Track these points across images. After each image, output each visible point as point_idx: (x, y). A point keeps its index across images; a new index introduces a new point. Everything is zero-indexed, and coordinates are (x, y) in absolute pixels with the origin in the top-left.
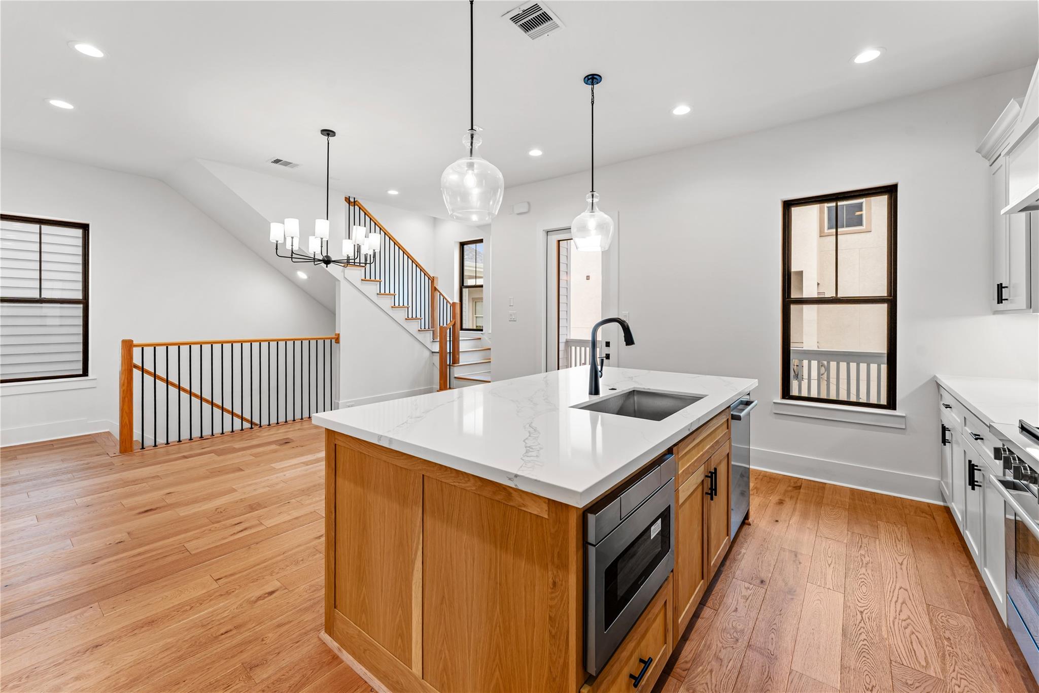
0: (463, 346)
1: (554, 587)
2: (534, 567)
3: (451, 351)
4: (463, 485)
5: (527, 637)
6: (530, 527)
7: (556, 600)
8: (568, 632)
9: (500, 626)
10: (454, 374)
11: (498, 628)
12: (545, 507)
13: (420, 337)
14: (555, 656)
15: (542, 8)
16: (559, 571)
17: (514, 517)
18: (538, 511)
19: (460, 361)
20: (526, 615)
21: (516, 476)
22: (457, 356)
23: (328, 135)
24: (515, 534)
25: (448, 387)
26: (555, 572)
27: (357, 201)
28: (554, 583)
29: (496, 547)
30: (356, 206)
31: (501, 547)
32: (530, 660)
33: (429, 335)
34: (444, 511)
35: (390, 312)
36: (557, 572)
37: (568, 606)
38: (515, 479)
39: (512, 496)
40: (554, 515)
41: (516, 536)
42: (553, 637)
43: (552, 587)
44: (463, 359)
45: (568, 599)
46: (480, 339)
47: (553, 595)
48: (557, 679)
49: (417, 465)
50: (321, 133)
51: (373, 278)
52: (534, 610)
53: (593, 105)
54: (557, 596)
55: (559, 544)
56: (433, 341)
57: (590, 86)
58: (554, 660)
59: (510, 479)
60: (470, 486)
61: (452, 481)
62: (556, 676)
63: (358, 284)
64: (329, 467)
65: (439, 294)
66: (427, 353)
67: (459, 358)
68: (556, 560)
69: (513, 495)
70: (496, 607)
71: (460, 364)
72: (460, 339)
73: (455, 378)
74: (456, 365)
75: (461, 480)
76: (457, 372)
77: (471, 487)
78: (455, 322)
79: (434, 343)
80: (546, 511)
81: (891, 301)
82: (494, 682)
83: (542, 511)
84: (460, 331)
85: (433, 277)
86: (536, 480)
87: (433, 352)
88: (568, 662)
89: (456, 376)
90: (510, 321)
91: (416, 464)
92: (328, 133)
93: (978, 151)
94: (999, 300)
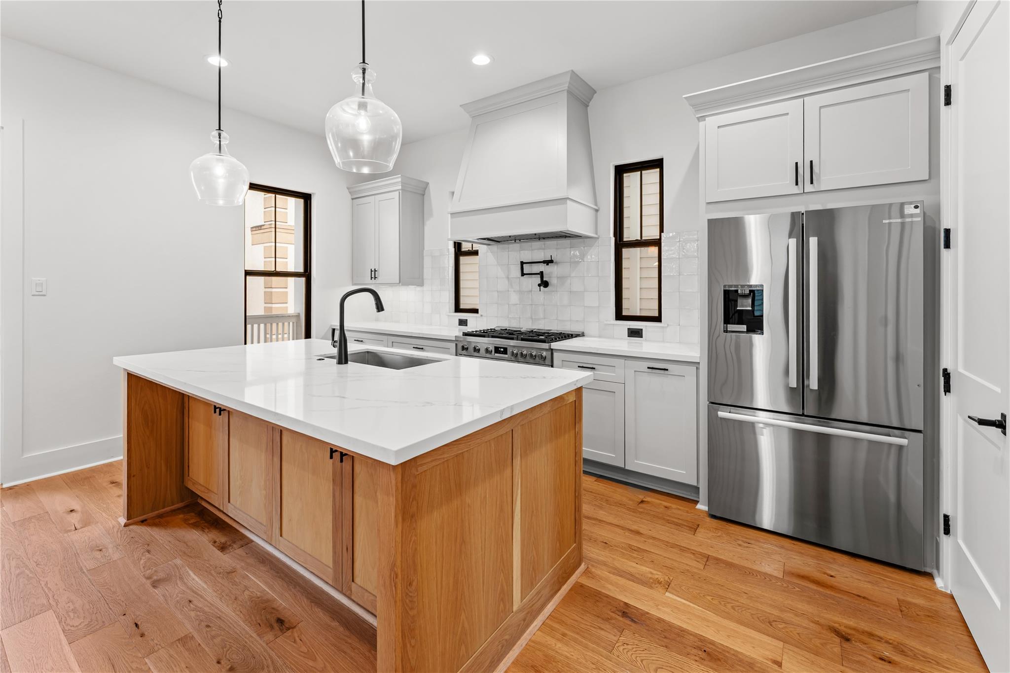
81: (307, 275)
93: (348, 188)
94: (371, 278)
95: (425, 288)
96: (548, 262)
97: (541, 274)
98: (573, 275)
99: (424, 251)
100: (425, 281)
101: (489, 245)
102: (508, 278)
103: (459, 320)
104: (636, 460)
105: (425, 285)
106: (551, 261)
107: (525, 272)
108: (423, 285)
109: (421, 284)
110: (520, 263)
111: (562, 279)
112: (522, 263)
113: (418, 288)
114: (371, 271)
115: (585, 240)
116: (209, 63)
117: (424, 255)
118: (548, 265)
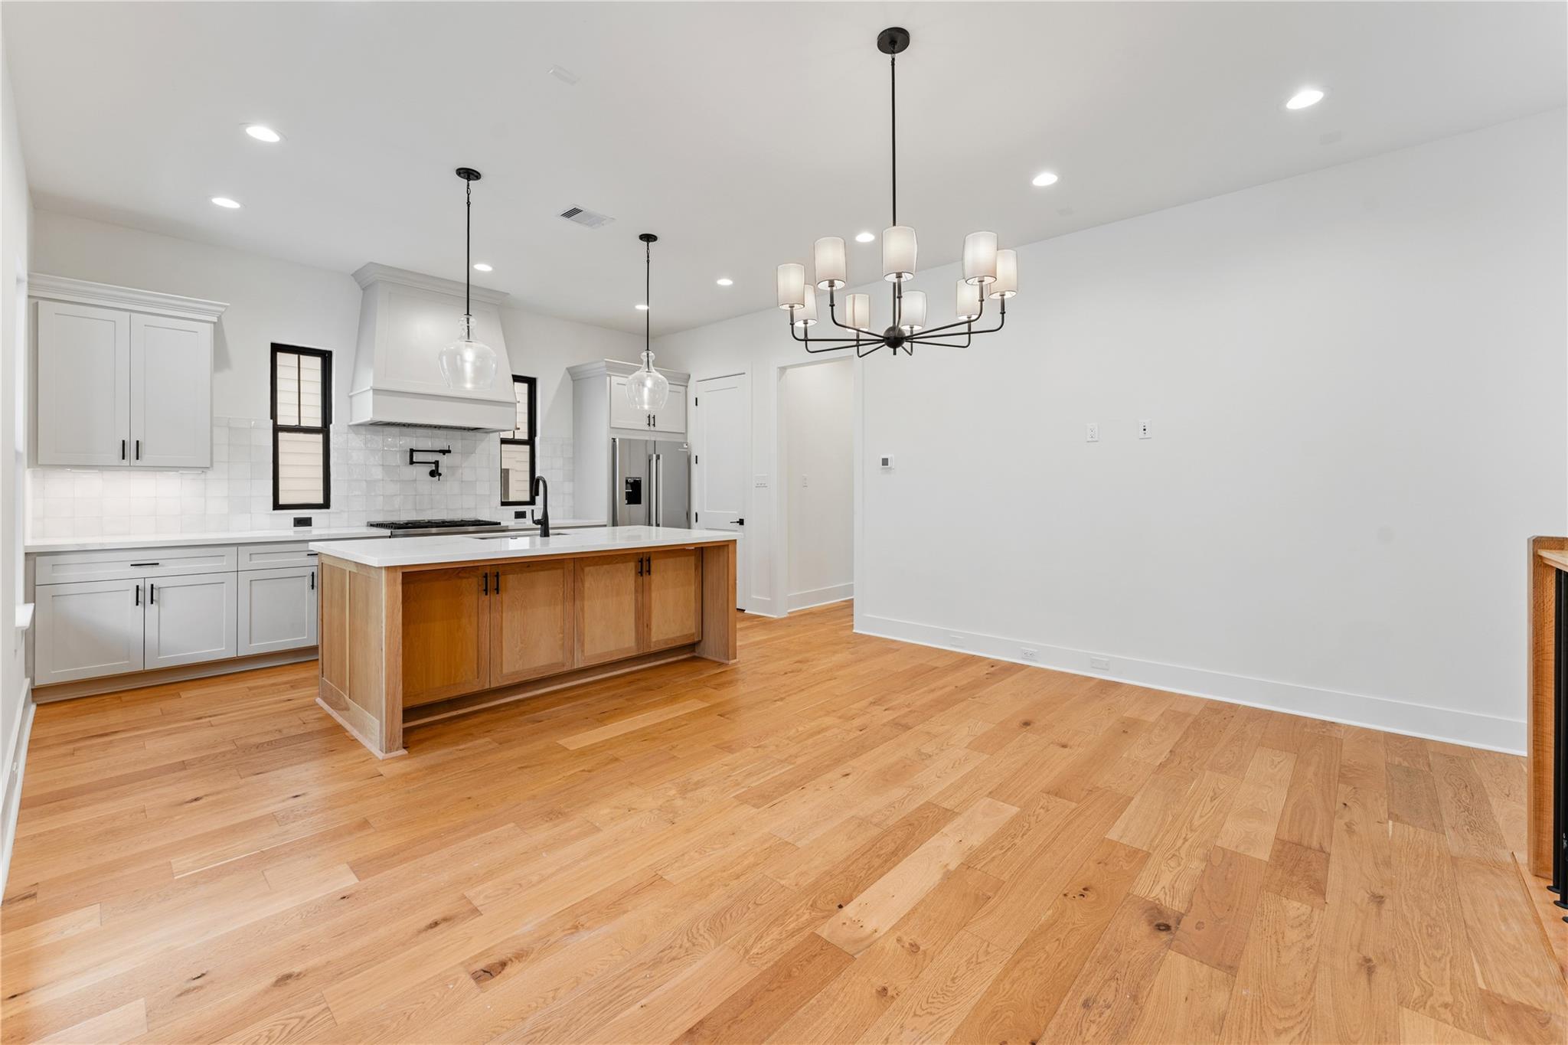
94: (125, 455)
96: (444, 452)
97: (437, 463)
99: (212, 419)
103: (295, 519)
106: (449, 451)
107: (414, 460)
110: (408, 450)
111: (453, 468)
112: (412, 451)
117: (213, 423)
118: (444, 454)
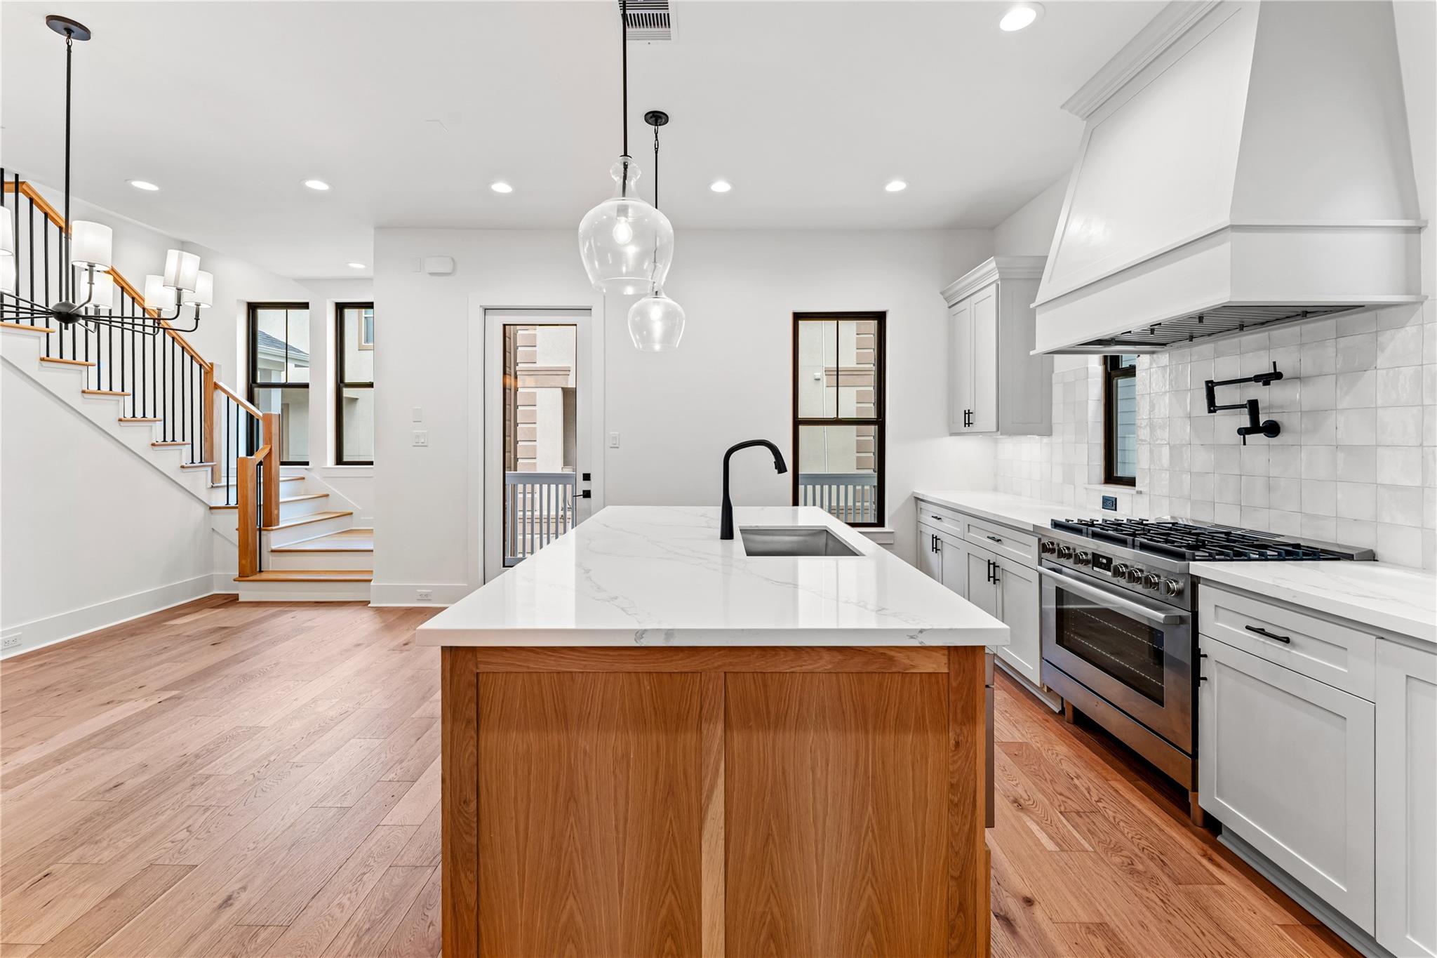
0: (285, 492)
1: (956, 748)
2: (926, 736)
3: (262, 503)
4: (810, 667)
5: (916, 826)
6: (921, 691)
7: (960, 762)
8: (975, 792)
9: (873, 831)
10: (268, 543)
11: (870, 834)
12: (944, 660)
13: (184, 479)
14: (958, 827)
15: (669, 7)
16: (963, 728)
17: (895, 685)
18: (933, 668)
19: (281, 519)
20: (914, 797)
21: (921, 631)
22: (276, 512)
23: (69, 32)
24: (897, 705)
25: (258, 570)
26: (958, 731)
27: (24, 183)
28: (957, 744)
29: (867, 732)
30: (21, 195)
31: (875, 729)
32: (920, 848)
33: (204, 475)
34: (768, 713)
35: (116, 431)
36: (961, 729)
37: (975, 763)
38: (920, 635)
39: (895, 661)
40: (957, 666)
41: (899, 708)
42: (954, 806)
43: (953, 749)
44: (287, 515)
45: (976, 754)
46: (304, 478)
47: (956, 758)
48: (961, 852)
49: (712, 661)
50: (47, 23)
51: (68, 355)
52: (926, 786)
53: (656, 152)
54: (960, 758)
55: (964, 697)
56: (212, 487)
57: (653, 127)
58: (957, 831)
59: (912, 637)
60: (825, 663)
61: (788, 667)
62: (960, 849)
63: (34, 369)
64: (454, 719)
65: (224, 397)
66: (200, 511)
67: (278, 515)
68: (959, 716)
69: (896, 659)
70: (867, 808)
71: (281, 525)
72: (281, 479)
73: (273, 551)
74: (274, 528)
75: (805, 661)
76: (274, 540)
77: (826, 666)
78: (271, 449)
79: (215, 491)
80: (945, 664)
81: (880, 422)
82: (864, 904)
83: (939, 665)
84: (281, 467)
85: (212, 364)
86: (951, 629)
87: (211, 508)
88: (975, 825)
89: (274, 547)
90: (414, 446)
91: (709, 660)
92: (70, 28)
93: (942, 293)
94: (965, 424)
95: (1056, 438)
96: (1266, 379)
97: (1253, 407)
98: (1344, 403)
99: (1054, 375)
100: (1054, 427)
101: (1153, 353)
102: (1190, 417)
103: (1104, 497)
104: (1412, 935)
105: (1053, 434)
106: (1277, 376)
107: (1216, 404)
108: (1051, 435)
109: (1048, 432)
110: (1204, 385)
111: (1316, 414)
112: (1211, 385)
113: (1045, 440)
114: (965, 414)
115: (1379, 312)
116: (714, 192)
117: (1054, 382)
118: (1267, 384)
